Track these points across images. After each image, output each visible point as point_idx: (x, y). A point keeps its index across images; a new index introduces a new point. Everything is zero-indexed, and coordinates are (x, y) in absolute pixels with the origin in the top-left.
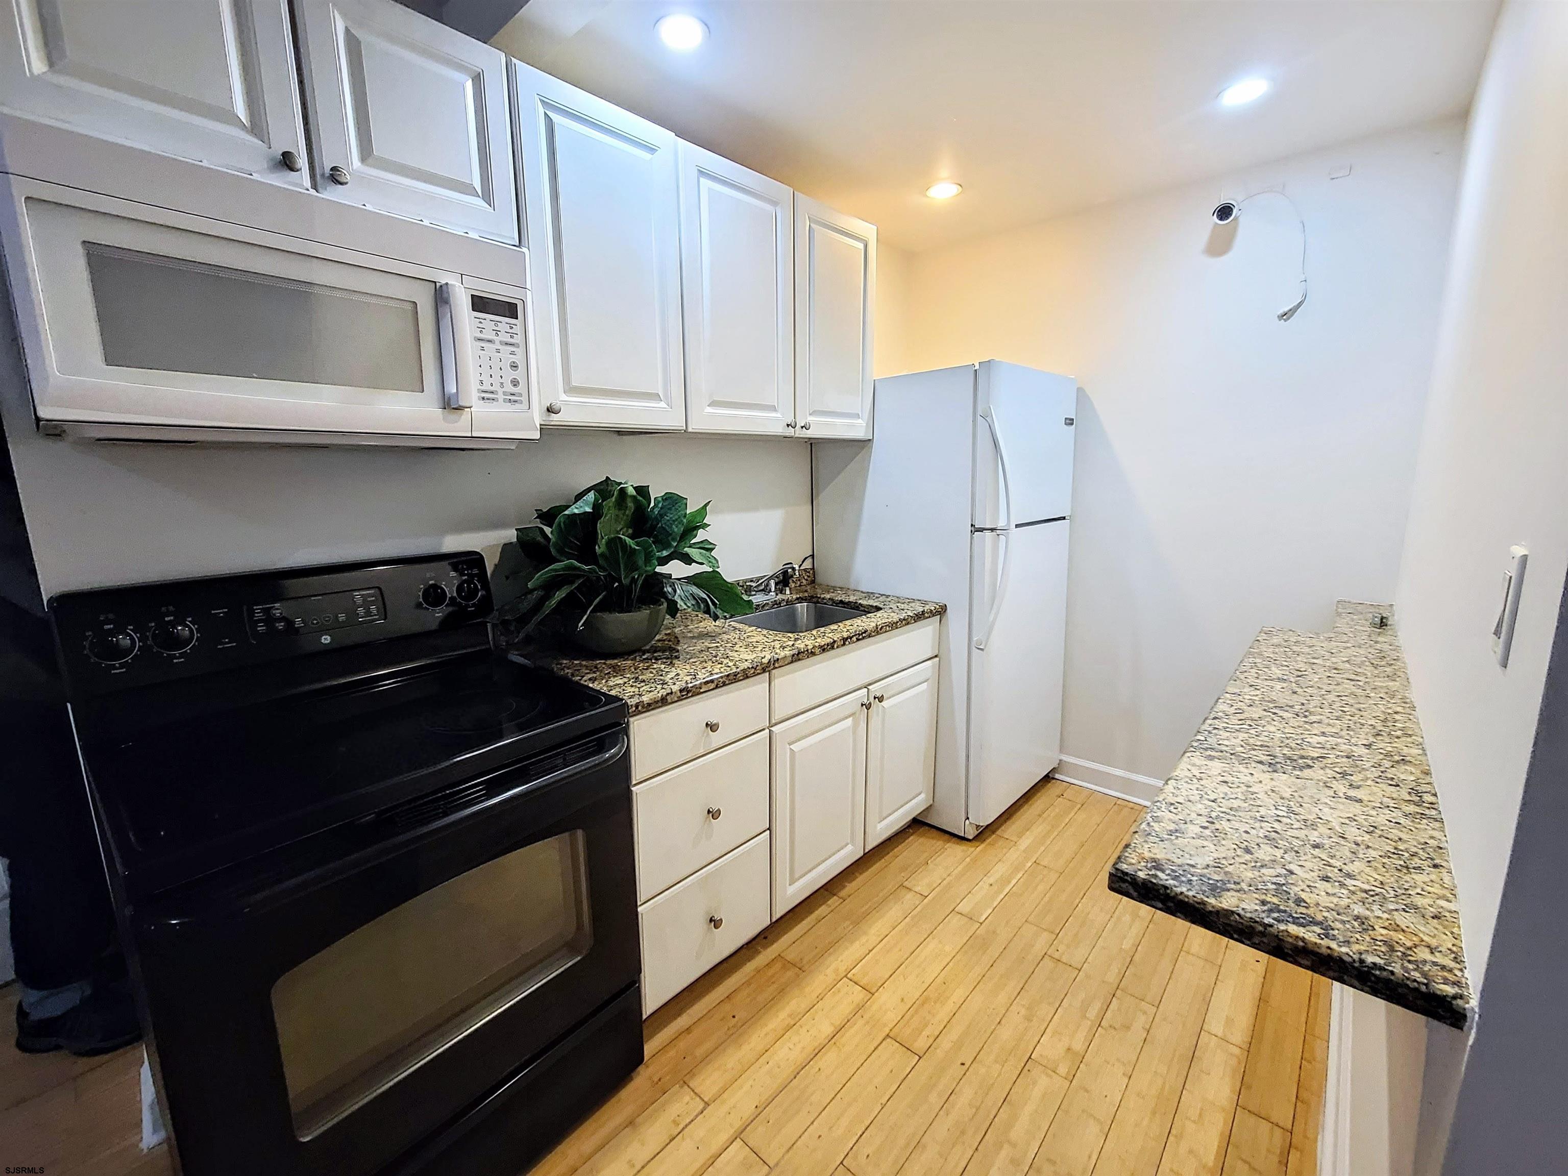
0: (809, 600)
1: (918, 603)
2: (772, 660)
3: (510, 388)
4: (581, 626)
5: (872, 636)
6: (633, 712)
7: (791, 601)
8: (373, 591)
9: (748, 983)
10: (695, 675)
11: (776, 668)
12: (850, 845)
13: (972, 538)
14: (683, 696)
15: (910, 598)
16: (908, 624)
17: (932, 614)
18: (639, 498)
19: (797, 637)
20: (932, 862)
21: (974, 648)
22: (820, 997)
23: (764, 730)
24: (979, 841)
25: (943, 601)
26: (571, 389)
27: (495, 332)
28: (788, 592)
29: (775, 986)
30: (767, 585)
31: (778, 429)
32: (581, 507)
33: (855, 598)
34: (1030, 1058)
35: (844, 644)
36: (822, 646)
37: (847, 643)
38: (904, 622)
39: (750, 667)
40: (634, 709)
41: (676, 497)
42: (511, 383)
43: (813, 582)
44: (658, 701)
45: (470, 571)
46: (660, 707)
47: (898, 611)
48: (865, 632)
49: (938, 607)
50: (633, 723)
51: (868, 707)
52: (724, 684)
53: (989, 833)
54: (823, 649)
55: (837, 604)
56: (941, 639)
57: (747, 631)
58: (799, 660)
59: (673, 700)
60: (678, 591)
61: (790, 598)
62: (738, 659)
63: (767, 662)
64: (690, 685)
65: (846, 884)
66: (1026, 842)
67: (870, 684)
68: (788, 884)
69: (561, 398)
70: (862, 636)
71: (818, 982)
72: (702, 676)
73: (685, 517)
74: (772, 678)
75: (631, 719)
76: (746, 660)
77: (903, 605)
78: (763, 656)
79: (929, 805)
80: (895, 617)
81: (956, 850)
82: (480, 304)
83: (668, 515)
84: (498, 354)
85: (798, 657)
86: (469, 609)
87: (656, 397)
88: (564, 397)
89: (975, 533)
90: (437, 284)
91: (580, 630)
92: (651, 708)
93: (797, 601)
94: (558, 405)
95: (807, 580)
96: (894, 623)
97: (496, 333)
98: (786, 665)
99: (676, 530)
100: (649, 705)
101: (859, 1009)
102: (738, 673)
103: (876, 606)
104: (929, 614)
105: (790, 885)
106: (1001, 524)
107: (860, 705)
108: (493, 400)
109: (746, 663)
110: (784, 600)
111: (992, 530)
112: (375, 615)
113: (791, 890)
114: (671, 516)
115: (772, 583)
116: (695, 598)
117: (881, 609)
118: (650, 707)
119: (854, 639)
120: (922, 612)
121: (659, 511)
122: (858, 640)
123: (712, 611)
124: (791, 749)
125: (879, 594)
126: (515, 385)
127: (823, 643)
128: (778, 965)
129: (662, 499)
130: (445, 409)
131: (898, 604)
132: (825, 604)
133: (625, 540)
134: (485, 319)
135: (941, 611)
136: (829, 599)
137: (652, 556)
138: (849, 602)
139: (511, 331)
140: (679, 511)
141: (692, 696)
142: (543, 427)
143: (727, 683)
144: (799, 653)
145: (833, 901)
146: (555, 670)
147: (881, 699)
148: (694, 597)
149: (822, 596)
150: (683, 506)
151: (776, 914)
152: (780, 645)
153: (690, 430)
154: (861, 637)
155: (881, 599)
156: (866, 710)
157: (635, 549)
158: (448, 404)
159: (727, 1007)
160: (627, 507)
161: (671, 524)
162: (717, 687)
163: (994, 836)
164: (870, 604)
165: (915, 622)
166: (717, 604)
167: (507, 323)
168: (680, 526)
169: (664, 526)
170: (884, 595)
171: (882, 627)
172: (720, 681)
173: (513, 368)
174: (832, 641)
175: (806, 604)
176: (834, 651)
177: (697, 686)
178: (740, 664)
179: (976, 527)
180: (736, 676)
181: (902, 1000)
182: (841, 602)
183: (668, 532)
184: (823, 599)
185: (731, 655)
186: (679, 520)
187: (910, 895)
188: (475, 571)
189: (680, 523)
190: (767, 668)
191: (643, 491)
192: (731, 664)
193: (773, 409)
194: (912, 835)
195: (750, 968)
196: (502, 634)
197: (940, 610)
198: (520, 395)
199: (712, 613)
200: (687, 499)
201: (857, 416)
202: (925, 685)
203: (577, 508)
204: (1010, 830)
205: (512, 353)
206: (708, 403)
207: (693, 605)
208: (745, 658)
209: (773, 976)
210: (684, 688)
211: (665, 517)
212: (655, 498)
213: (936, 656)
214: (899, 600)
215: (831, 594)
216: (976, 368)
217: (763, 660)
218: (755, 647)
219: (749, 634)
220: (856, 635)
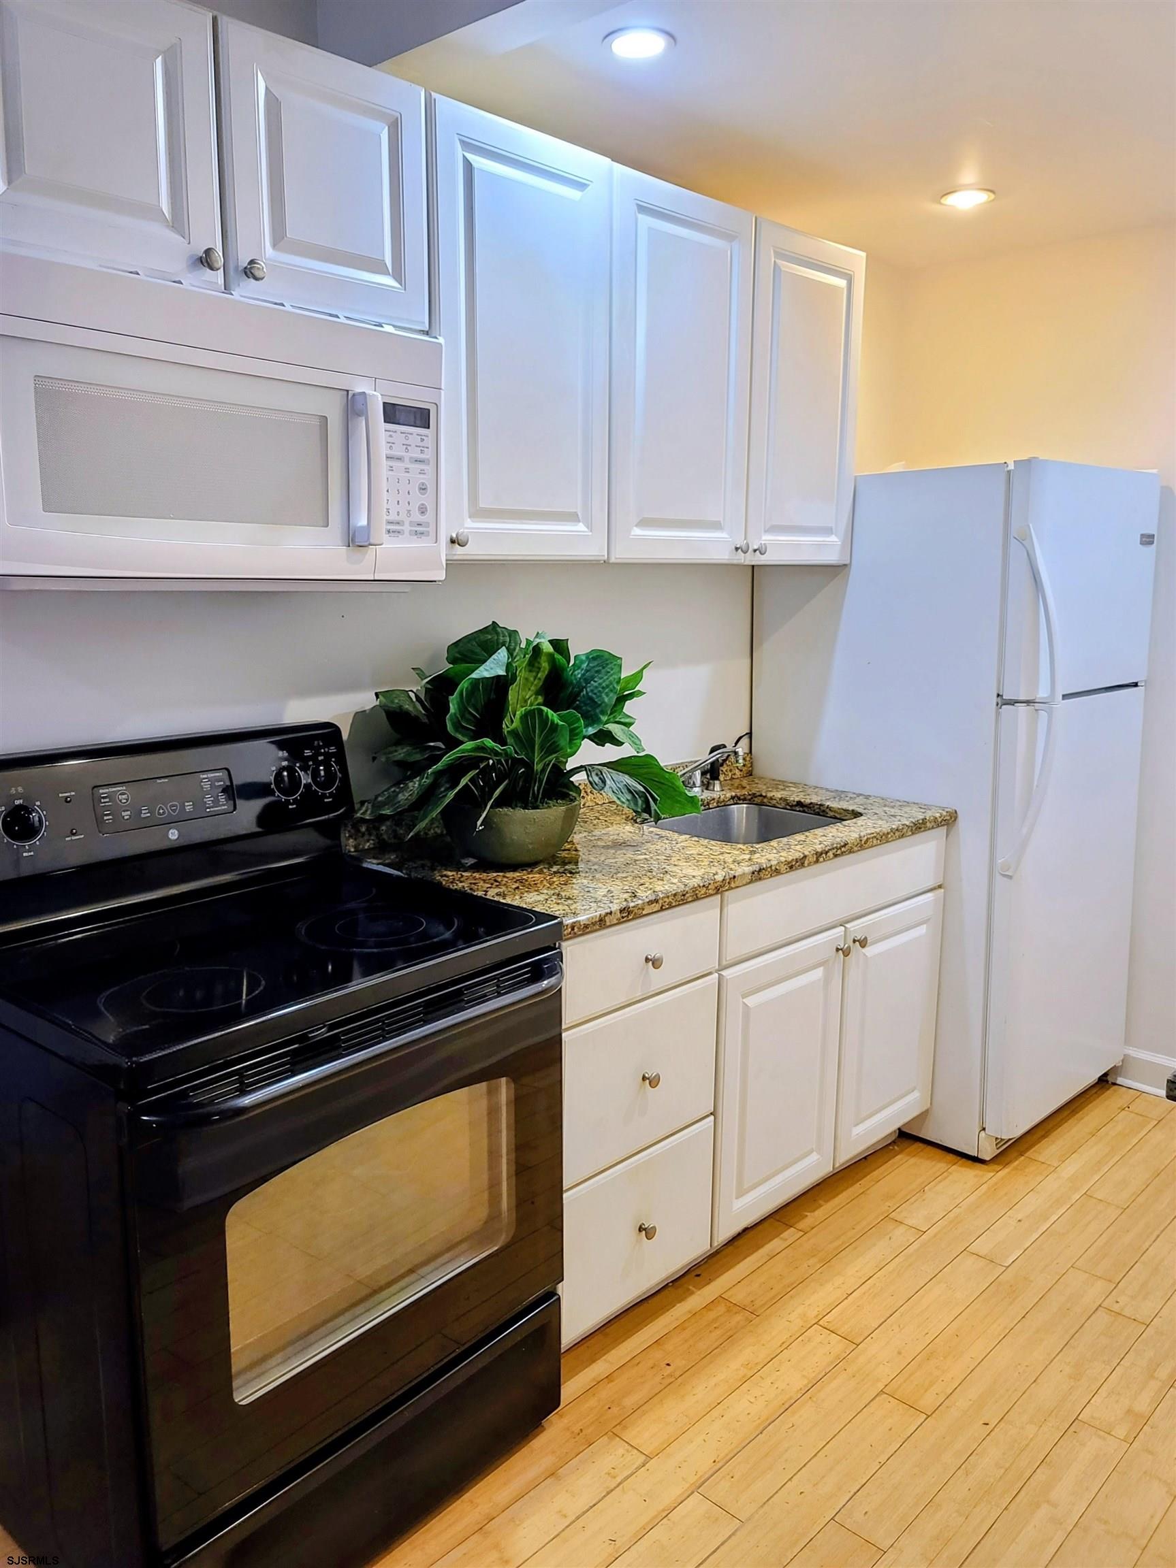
0: (750, 800)
1: (915, 808)
2: (727, 877)
3: (418, 517)
4: (481, 826)
5: (854, 852)
6: (568, 934)
7: (724, 801)
8: (221, 774)
9: (681, 1327)
10: (633, 893)
11: (732, 888)
12: (815, 1153)
13: (998, 714)
14: (623, 917)
15: (902, 799)
16: (902, 836)
17: (937, 823)
18: (557, 656)
19: (751, 849)
20: (930, 1190)
21: (997, 874)
22: (785, 1346)
23: (710, 974)
24: (998, 1164)
25: (952, 806)
26: (478, 513)
27: (405, 446)
28: (717, 788)
29: (718, 1332)
30: (690, 777)
31: (723, 555)
32: (491, 669)
33: (819, 798)
34: (1077, 1418)
35: (817, 861)
36: (789, 863)
37: (821, 859)
38: (897, 834)
39: (701, 885)
40: (570, 930)
41: (607, 656)
42: (419, 510)
43: (750, 774)
44: (596, 922)
45: (326, 750)
46: (596, 931)
47: (886, 818)
48: (845, 845)
49: (945, 813)
50: (566, 949)
51: (846, 952)
52: (671, 907)
53: (1015, 1154)
54: (792, 866)
55: (792, 806)
56: (948, 860)
57: (679, 840)
58: (760, 879)
59: (612, 923)
60: (608, 782)
61: (722, 797)
62: (682, 875)
63: (721, 879)
64: (632, 904)
65: (807, 1214)
66: (1070, 1168)
67: (848, 922)
68: (734, 1196)
69: (469, 526)
70: (841, 850)
71: (780, 1326)
72: (644, 895)
73: (618, 682)
74: (725, 902)
75: (564, 944)
76: (694, 877)
77: (892, 810)
78: (714, 872)
79: (924, 1109)
80: (884, 826)
81: (967, 1175)
82: (392, 413)
83: (596, 679)
84: (407, 474)
85: (759, 874)
86: (326, 800)
87: (573, 517)
88: (469, 523)
89: (1004, 707)
90: (350, 392)
91: (480, 830)
92: (588, 930)
93: (732, 802)
94: (465, 534)
95: (741, 771)
96: (884, 834)
97: (406, 448)
98: (744, 885)
99: (606, 700)
100: (586, 926)
101: (839, 1362)
102: (687, 892)
103: (853, 811)
104: (933, 824)
105: (736, 1198)
106: (1042, 693)
107: (835, 948)
108: (399, 532)
109: (694, 880)
110: (714, 799)
111: (1028, 702)
112: (224, 805)
113: (738, 1204)
114: (600, 681)
115: (698, 774)
116: (630, 792)
117: (861, 815)
118: (586, 929)
119: (830, 854)
120: (923, 820)
121: (583, 675)
122: (836, 856)
123: (652, 809)
124: (744, 1003)
125: (854, 793)
126: (423, 513)
127: (790, 858)
128: (721, 1309)
129: (587, 658)
130: (349, 546)
131: (886, 809)
132: (774, 806)
133: (547, 713)
134: (395, 432)
135: (949, 821)
136: (781, 799)
137: (577, 734)
138: (811, 803)
139: (421, 444)
140: (612, 675)
141: (633, 919)
142: (448, 562)
143: (674, 904)
144: (760, 870)
145: (790, 1234)
146: (444, 883)
147: (863, 943)
148: (628, 790)
149: (770, 795)
150: (617, 669)
151: (718, 1237)
152: (732, 859)
153: (613, 560)
154: (839, 852)
155: (860, 800)
156: (842, 956)
157: (557, 724)
158: (352, 540)
159: (657, 1354)
160: (539, 668)
161: (600, 691)
162: (662, 909)
163: (1023, 1158)
164: (844, 807)
165: (913, 834)
166: (657, 800)
167: (418, 435)
168: (611, 695)
169: (590, 694)
170: (861, 795)
171: (867, 839)
172: (665, 902)
173: (421, 491)
174: (802, 856)
175: (745, 805)
176: (804, 869)
177: (639, 906)
178: (688, 881)
179: (1004, 698)
180: (684, 895)
181: (899, 1353)
182: (799, 804)
183: (596, 702)
184: (771, 799)
185: (670, 870)
186: (611, 686)
187: (902, 1229)
188: (333, 750)
189: (611, 691)
190: (720, 888)
191: (559, 646)
192: (675, 881)
193: (716, 526)
194: (898, 1154)
195: (681, 1311)
196: (350, 836)
197: (948, 818)
198: (427, 524)
199: (653, 812)
200: (621, 659)
201: (828, 531)
202: (922, 930)
203: (487, 670)
204: (1048, 1150)
205: (422, 472)
206: (635, 524)
207: (628, 800)
208: (691, 874)
209: (715, 1320)
210: (625, 908)
211: (592, 682)
212: (575, 657)
213: (940, 887)
214: (885, 802)
215: (782, 792)
216: (1009, 469)
217: (716, 877)
218: (698, 861)
219: (682, 844)
220: (833, 849)
